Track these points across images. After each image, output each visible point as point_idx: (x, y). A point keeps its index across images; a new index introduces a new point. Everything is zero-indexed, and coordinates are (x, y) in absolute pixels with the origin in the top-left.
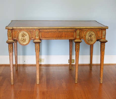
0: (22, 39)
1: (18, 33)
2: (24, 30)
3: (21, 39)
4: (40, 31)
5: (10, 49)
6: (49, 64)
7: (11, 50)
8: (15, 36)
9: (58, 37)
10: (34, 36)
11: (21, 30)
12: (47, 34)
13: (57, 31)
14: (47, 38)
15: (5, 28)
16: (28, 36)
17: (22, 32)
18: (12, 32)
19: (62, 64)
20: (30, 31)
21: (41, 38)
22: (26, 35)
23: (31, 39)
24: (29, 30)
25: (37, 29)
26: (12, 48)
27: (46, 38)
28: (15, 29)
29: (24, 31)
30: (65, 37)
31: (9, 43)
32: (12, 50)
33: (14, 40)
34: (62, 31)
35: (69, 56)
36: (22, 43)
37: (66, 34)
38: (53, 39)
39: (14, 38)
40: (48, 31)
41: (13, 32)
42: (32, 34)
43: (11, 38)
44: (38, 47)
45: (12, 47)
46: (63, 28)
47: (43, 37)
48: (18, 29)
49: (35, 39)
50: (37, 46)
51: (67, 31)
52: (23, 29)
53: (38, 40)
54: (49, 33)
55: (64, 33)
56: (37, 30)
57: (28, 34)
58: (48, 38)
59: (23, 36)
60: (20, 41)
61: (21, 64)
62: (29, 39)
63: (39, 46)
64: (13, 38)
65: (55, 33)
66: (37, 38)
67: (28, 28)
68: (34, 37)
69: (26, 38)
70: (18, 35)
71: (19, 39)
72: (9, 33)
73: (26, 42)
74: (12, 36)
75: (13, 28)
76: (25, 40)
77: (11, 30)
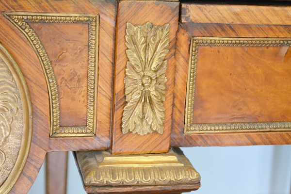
23: (50, 143)
42: (69, 66)
49: (113, 140)
56: (151, 15)
66: (144, 122)
68: (98, 112)
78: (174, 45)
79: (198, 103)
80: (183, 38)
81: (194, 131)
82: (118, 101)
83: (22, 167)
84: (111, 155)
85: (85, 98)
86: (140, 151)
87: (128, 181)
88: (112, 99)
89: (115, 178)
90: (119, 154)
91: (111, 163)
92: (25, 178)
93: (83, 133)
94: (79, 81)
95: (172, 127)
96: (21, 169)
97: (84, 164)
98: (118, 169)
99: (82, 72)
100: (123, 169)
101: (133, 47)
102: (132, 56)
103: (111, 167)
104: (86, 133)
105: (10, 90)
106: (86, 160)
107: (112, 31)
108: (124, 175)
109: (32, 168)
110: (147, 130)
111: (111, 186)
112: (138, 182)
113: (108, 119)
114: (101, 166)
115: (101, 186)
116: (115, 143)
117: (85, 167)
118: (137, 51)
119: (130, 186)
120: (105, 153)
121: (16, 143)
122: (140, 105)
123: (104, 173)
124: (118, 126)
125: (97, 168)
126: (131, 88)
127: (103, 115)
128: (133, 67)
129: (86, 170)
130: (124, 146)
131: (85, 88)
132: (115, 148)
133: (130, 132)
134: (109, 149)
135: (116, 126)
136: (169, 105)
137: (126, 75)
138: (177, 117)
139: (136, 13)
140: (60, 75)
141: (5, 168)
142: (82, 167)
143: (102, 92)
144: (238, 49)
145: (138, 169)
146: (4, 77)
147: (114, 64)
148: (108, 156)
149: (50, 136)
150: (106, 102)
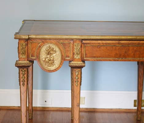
0: (47, 60)
1: (40, 47)
2: (52, 41)
3: (45, 59)
4: (84, 44)
5: (21, 80)
6: (94, 109)
7: (24, 81)
8: (33, 53)
9: (120, 57)
11: (44, 41)
12: (98, 49)
13: (119, 44)
14: (98, 57)
15: (14, 37)
16: (58, 53)
17: (48, 45)
18: (27, 45)
19: (120, 108)
20: (64, 44)
21: (86, 57)
23: (65, 60)
24: (61, 41)
25: (77, 39)
26: (26, 78)
27: (94, 57)
28: (34, 39)
29: (51, 43)
30: (135, 57)
31: (20, 67)
32: (26, 80)
33: (30, 61)
34: (129, 44)
35: (136, 92)
36: (46, 66)
37: (136, 51)
38: (110, 60)
39: (31, 56)
40: (99, 43)
41: (30, 45)
42: (67, 49)
43: (24, 57)
44: (79, 76)
45: (25, 76)
46: (131, 37)
47: (88, 55)
48: (39, 39)
49: (73, 59)
50: (77, 73)
51: (139, 44)
52: (50, 39)
53: (79, 63)
54: (102, 48)
55: (131, 48)
56: (78, 42)
57: (60, 48)
58: (100, 57)
59: (49, 53)
60: (42, 62)
61: (38, 106)
62: (60, 59)
63: (80, 73)
64: (28, 56)
65: (114, 47)
66: (77, 57)
67: (60, 37)
68: (71, 55)
69: (55, 58)
70: (38, 50)
71: (41, 58)
72: (21, 48)
73: (54, 66)
74: (27, 53)
75: (29, 37)
76: (53, 62)
77: (25, 40)
78: (81, 46)
79: (86, 54)
80: (83, 45)
81: (85, 59)
82: (73, 54)
86: (77, 61)
89: (73, 64)
92: (61, 65)
93: (69, 58)
94: (68, 51)
95: (82, 58)
96: (60, 63)
107: (73, 44)
109: (62, 63)
110: (78, 58)
114: (71, 63)
118: (76, 47)
119: (75, 66)
122: (76, 55)
126: (75, 52)
127: (72, 56)
133: (75, 58)
134: (73, 61)
136: (81, 54)
137: (74, 50)
138: (82, 56)
144: (92, 47)
145: (76, 63)
150: (72, 54)
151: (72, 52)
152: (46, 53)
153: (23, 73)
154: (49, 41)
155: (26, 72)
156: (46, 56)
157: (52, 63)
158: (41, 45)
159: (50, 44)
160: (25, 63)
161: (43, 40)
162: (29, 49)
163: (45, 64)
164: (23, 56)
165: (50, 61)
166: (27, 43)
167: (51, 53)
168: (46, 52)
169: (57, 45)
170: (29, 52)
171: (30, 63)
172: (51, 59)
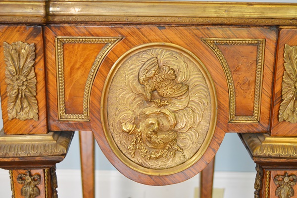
0: (142, 127)
1: (108, 62)
2: (170, 33)
3: (136, 123)
10: (266, 99)
17: (146, 56)
18: (40, 53)
20: (229, 51)
22: (186, 88)
23: (228, 127)
28: (76, 22)
29: (165, 44)
36: (138, 158)
41: (54, 55)
42: (243, 74)
43: (30, 113)
52: (160, 23)
59: (154, 97)
60: (120, 139)
68: (261, 106)
70: (98, 82)
71: (113, 120)
72: (12, 68)
73: (179, 154)
74: (41, 96)
75: (47, 14)
76: (171, 136)
77: (31, 28)
83: (209, 142)
84: (270, 136)
85: (253, 96)
86: (290, 134)
87: (283, 154)
88: (272, 98)
89: (274, 152)
90: (276, 136)
91: (270, 141)
92: (211, 150)
93: (250, 120)
94: (249, 84)
96: (209, 143)
97: (251, 142)
98: (276, 146)
99: (252, 79)
100: (279, 146)
101: (289, 61)
102: (288, 67)
103: (271, 145)
104: (253, 120)
105: (204, 90)
106: (251, 139)
107: (273, 50)
108: (281, 150)
109: (215, 143)
110: (296, 119)
111: (271, 157)
112: (290, 156)
113: (268, 112)
114: (263, 144)
115: (264, 157)
116: (273, 128)
117: (252, 144)
118: (292, 64)
119: (285, 158)
120: (265, 135)
121: (206, 126)
123: (266, 149)
124: (276, 116)
125: (262, 145)
126: (287, 90)
127: (265, 109)
128: (289, 75)
129: (253, 146)
130: (279, 130)
131: (253, 90)
132: (273, 132)
133: (284, 121)
135: (274, 116)
137: (283, 81)
139: (292, 37)
140: (236, 80)
141: (198, 142)
142: (249, 144)
143: (265, 92)
145: (290, 146)
146: (200, 81)
147: (274, 73)
148: (268, 137)
149: (228, 122)
150: (268, 100)
151: (267, 89)
152: (139, 95)
153: (30, 189)
154: (153, 36)
155: (41, 187)
156: (138, 111)
157: (165, 144)
158: (112, 56)
159: (159, 50)
160: (33, 147)
161: (125, 30)
162: (51, 77)
163: (135, 149)
164: (22, 109)
165: (155, 132)
166: (39, 47)
167: (162, 97)
168: (139, 88)
169: (193, 52)
170: (51, 90)
171: (56, 146)
172: (165, 123)
